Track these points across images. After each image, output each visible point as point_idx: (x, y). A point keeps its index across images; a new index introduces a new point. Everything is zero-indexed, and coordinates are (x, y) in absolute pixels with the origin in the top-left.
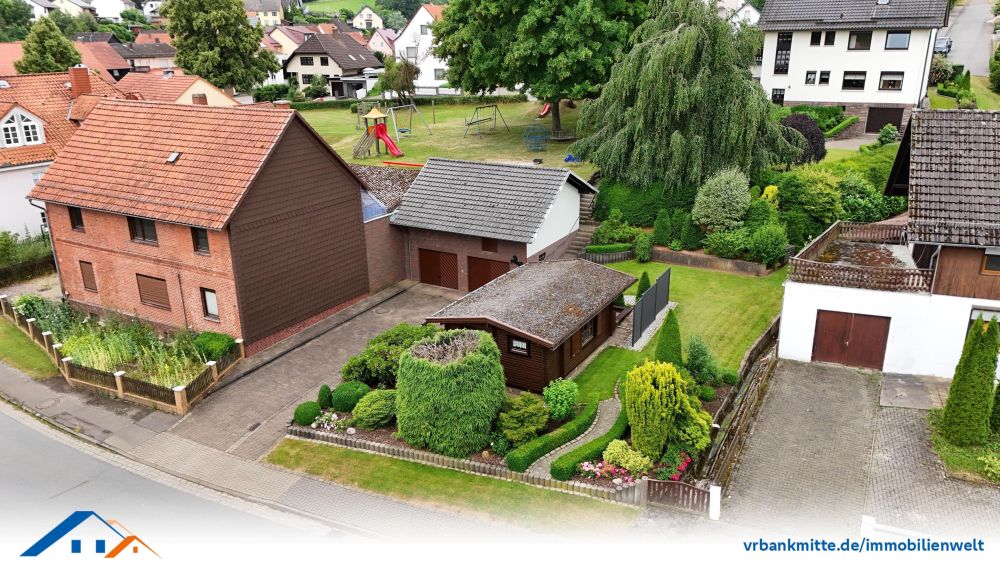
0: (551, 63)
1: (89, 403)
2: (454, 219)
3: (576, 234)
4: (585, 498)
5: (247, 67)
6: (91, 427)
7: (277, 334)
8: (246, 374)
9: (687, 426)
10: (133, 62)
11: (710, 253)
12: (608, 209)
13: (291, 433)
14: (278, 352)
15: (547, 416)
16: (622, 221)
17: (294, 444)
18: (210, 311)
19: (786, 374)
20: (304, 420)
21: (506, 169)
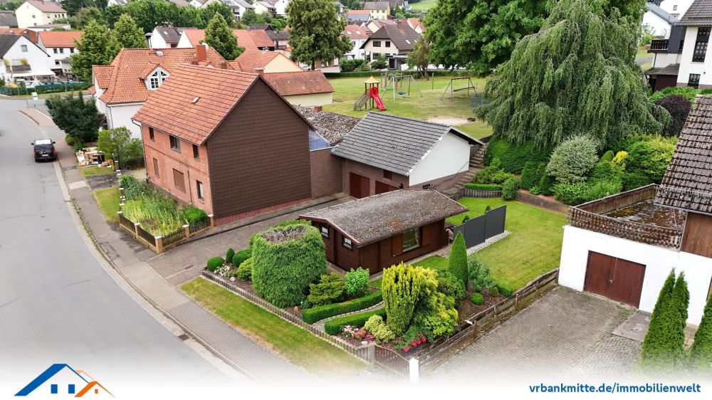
0: (484, 48)
1: (122, 239)
2: (367, 154)
3: (464, 173)
4: (339, 349)
5: (331, 47)
6: (113, 252)
7: (238, 216)
8: (207, 236)
9: (431, 316)
10: (277, 42)
11: (558, 199)
12: (492, 158)
13: (203, 274)
14: (234, 226)
15: (341, 291)
16: (500, 167)
17: (201, 280)
18: (202, 195)
19: (553, 297)
20: (212, 267)
21: (412, 122)
